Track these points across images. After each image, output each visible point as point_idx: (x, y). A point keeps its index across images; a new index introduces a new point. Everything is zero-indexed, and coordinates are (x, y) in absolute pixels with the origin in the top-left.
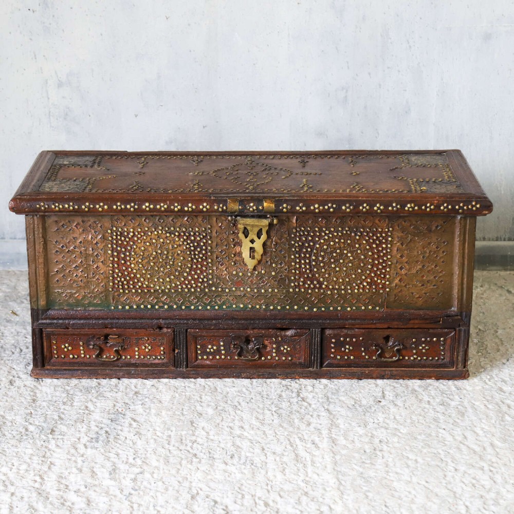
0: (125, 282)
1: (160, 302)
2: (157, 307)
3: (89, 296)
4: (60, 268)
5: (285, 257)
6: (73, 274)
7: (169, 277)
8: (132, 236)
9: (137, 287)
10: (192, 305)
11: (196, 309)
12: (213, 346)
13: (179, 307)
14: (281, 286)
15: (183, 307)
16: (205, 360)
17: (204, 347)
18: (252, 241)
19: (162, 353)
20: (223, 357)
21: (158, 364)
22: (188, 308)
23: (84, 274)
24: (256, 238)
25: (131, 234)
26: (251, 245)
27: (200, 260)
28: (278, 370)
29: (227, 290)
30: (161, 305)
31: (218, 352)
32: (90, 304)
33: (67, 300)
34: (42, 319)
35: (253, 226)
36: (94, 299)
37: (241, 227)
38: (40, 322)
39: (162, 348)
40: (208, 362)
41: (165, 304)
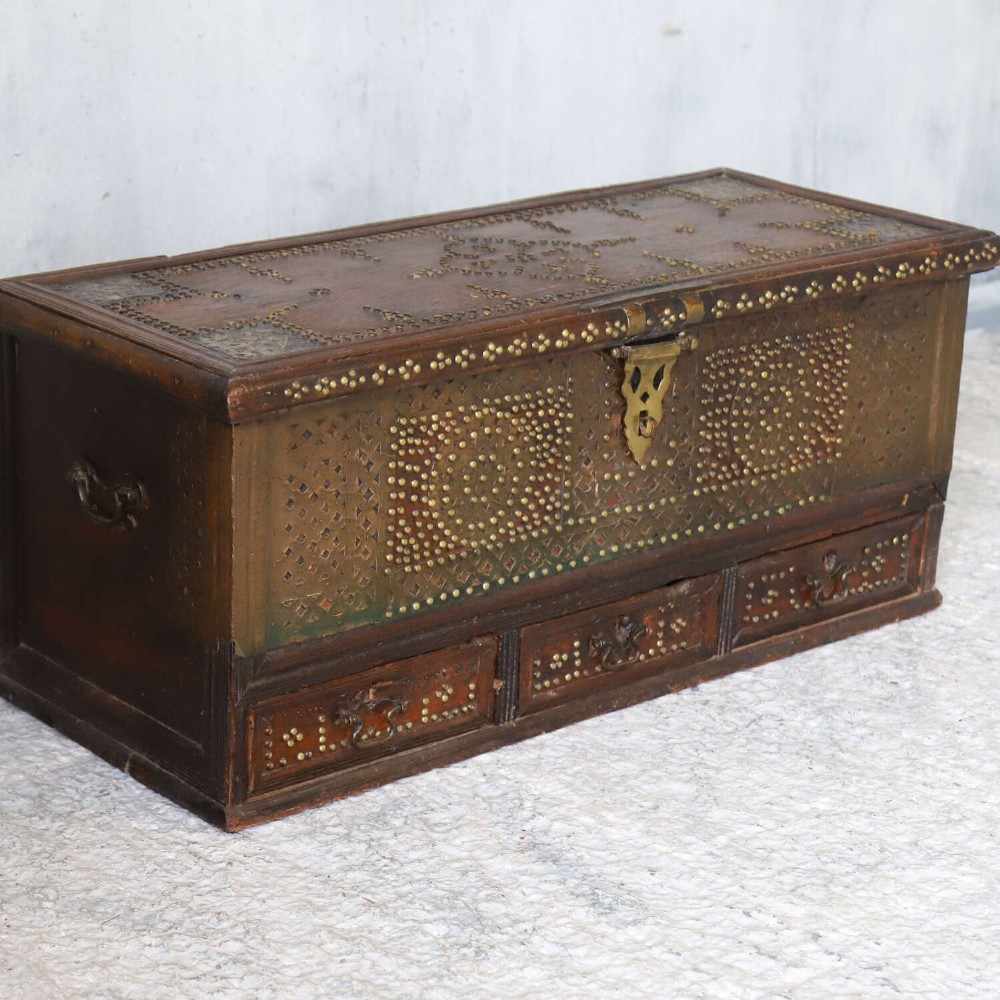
0: (416, 547)
1: (474, 577)
2: (469, 591)
3: (346, 597)
4: (295, 543)
5: (690, 422)
6: (319, 551)
7: (494, 514)
8: (436, 433)
9: (437, 551)
10: (530, 569)
11: (539, 576)
12: (561, 654)
13: (509, 580)
14: (680, 488)
15: (516, 579)
16: (547, 689)
17: (547, 660)
18: (645, 397)
19: (471, 696)
20: (576, 674)
21: (464, 724)
22: (524, 577)
23: (341, 546)
24: (650, 390)
25: (434, 427)
26: (643, 407)
27: (551, 461)
28: (668, 674)
29: (593, 520)
30: (475, 584)
31: (569, 666)
32: (346, 619)
33: (304, 619)
34: (255, 679)
35: (650, 362)
36: (356, 604)
37: (629, 368)
38: (251, 685)
39: (472, 686)
40: (551, 694)
41: (483, 579)
